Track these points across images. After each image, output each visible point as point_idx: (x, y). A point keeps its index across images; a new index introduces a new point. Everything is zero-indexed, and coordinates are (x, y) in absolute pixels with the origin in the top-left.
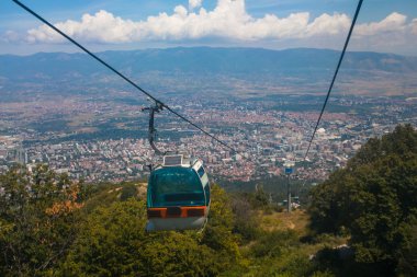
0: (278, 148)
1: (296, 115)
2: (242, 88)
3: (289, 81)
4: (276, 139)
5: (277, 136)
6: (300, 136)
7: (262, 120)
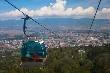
0: (76, 42)
1: (83, 34)
2: (66, 28)
3: (80, 27)
4: (76, 40)
5: (76, 39)
6: (84, 39)
7: (71, 35)
